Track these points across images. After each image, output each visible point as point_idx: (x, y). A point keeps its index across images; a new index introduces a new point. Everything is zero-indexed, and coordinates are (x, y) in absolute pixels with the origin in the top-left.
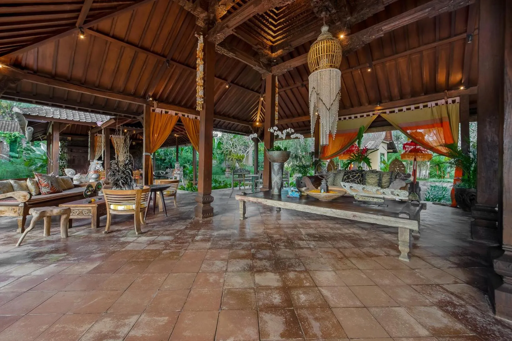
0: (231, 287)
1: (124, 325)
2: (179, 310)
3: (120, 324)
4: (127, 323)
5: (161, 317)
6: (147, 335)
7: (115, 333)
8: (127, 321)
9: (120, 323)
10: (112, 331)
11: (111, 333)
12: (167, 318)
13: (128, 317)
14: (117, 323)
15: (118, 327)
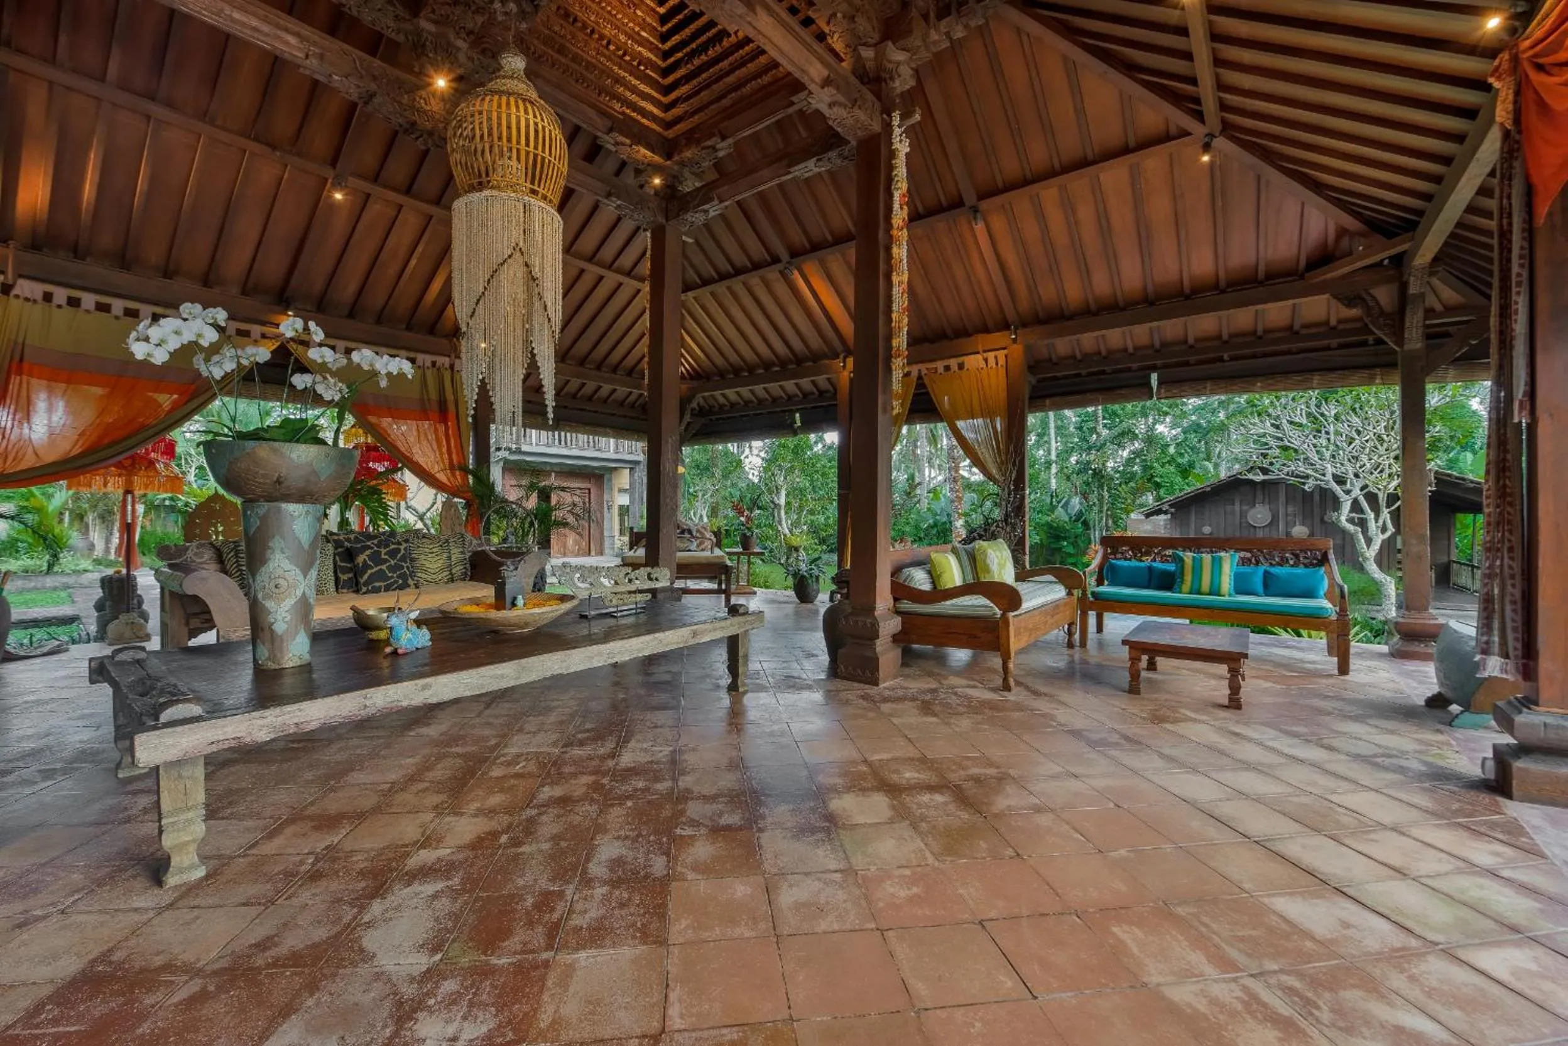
0: (928, 854)
1: (1214, 1002)
2: (1075, 918)
3: (1222, 1012)
4: (1204, 1001)
5: (1122, 942)
6: (1185, 943)
7: (1247, 1005)
8: (1202, 1006)
9: (1221, 1017)
10: (1252, 1013)
11: (1259, 1015)
12: (1115, 930)
13: (1189, 1011)
14: (1227, 1025)
15: (1233, 1014)
